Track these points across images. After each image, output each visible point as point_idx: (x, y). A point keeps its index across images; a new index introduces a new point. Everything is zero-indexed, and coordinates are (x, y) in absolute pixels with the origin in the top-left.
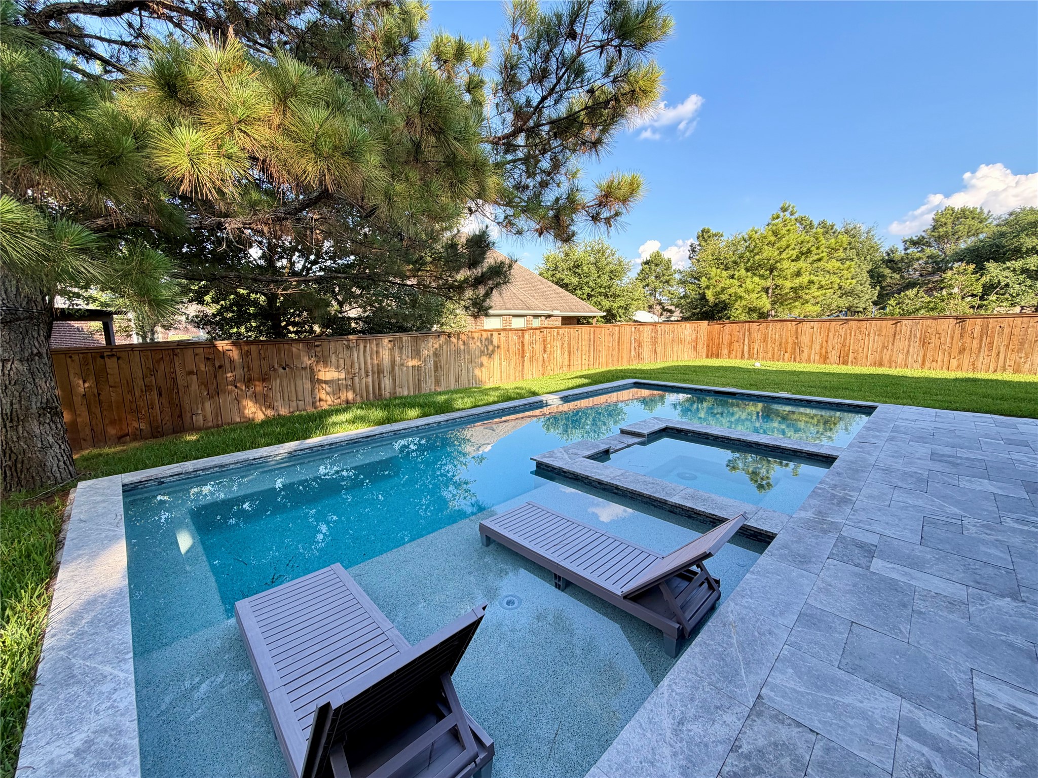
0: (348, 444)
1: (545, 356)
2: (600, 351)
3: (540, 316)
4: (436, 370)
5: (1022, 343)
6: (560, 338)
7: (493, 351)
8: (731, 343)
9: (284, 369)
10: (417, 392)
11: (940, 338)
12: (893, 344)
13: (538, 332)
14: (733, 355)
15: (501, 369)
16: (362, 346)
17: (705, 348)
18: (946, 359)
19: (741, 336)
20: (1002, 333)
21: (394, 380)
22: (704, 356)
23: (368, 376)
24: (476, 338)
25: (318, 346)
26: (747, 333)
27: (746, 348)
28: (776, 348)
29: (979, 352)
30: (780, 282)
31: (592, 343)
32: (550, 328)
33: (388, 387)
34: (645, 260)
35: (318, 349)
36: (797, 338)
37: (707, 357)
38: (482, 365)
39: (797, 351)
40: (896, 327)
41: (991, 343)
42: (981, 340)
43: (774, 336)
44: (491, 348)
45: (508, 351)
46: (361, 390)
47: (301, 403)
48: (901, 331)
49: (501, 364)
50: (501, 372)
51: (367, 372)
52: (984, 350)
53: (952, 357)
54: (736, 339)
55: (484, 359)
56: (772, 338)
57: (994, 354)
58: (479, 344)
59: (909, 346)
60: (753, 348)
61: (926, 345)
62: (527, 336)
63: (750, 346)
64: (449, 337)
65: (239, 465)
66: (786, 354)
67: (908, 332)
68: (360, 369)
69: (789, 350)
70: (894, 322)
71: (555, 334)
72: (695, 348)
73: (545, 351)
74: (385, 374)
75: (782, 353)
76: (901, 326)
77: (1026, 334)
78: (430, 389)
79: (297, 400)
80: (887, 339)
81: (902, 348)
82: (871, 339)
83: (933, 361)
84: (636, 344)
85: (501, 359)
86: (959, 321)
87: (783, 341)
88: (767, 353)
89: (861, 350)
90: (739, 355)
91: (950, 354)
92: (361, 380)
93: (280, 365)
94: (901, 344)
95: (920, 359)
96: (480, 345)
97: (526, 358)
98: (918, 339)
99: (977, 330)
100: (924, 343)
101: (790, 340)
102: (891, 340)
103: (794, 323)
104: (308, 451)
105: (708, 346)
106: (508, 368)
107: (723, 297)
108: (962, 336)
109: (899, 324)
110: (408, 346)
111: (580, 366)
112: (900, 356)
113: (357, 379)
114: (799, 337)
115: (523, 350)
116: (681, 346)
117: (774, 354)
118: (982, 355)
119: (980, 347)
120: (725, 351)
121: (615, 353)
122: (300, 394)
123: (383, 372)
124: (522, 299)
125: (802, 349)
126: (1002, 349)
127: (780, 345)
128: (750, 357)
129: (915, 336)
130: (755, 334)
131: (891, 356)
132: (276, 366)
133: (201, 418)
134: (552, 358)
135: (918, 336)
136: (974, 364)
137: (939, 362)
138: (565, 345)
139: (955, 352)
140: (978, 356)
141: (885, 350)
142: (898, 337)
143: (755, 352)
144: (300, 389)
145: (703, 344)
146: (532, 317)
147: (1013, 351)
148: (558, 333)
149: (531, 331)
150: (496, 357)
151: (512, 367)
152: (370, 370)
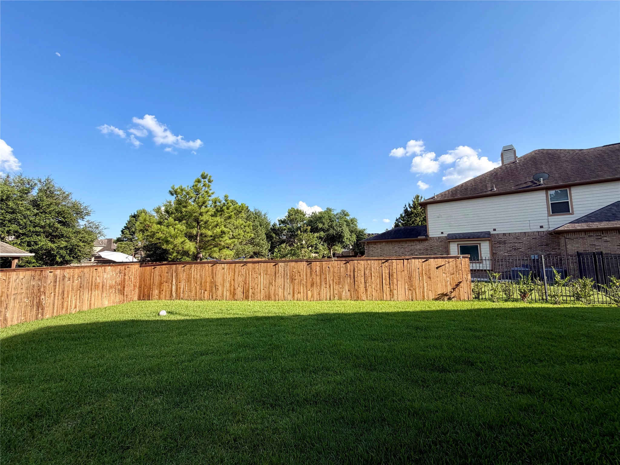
5: (339, 278)
8: (161, 284)
11: (300, 276)
12: (275, 281)
14: (163, 296)
17: (137, 290)
18: (305, 291)
19: (170, 277)
20: (330, 271)
22: (136, 298)
26: (174, 274)
27: (174, 288)
28: (198, 287)
29: (321, 285)
30: (204, 231)
36: (213, 277)
37: (139, 299)
39: (214, 289)
40: (276, 267)
41: (326, 279)
42: (321, 277)
43: (196, 276)
48: (279, 271)
52: (323, 283)
53: (308, 289)
54: (165, 280)
56: (194, 278)
57: (328, 287)
59: (284, 282)
60: (180, 288)
61: (294, 280)
63: (177, 285)
66: (206, 292)
67: (283, 272)
69: (208, 289)
70: (274, 264)
72: (122, 292)
75: (203, 291)
76: (278, 267)
77: (340, 272)
80: (271, 277)
81: (280, 284)
82: (262, 278)
83: (298, 293)
86: (308, 263)
87: (203, 281)
88: (191, 292)
89: (256, 286)
90: (168, 295)
91: (306, 287)
94: (280, 281)
95: (291, 293)
98: (289, 277)
99: (318, 269)
100: (292, 280)
101: (208, 280)
102: (273, 278)
103: (210, 265)
105: (140, 287)
108: (311, 274)
109: (277, 265)
112: (280, 290)
114: (214, 276)
117: (196, 293)
118: (322, 287)
119: (321, 281)
120: (156, 292)
125: (217, 287)
126: (331, 282)
127: (201, 284)
128: (178, 297)
129: (287, 275)
130: (181, 276)
131: (275, 290)
135: (289, 274)
136: (319, 294)
137: (301, 293)
139: (309, 287)
140: (321, 288)
141: (271, 286)
142: (277, 276)
143: (182, 292)
145: (134, 286)
147: (336, 284)
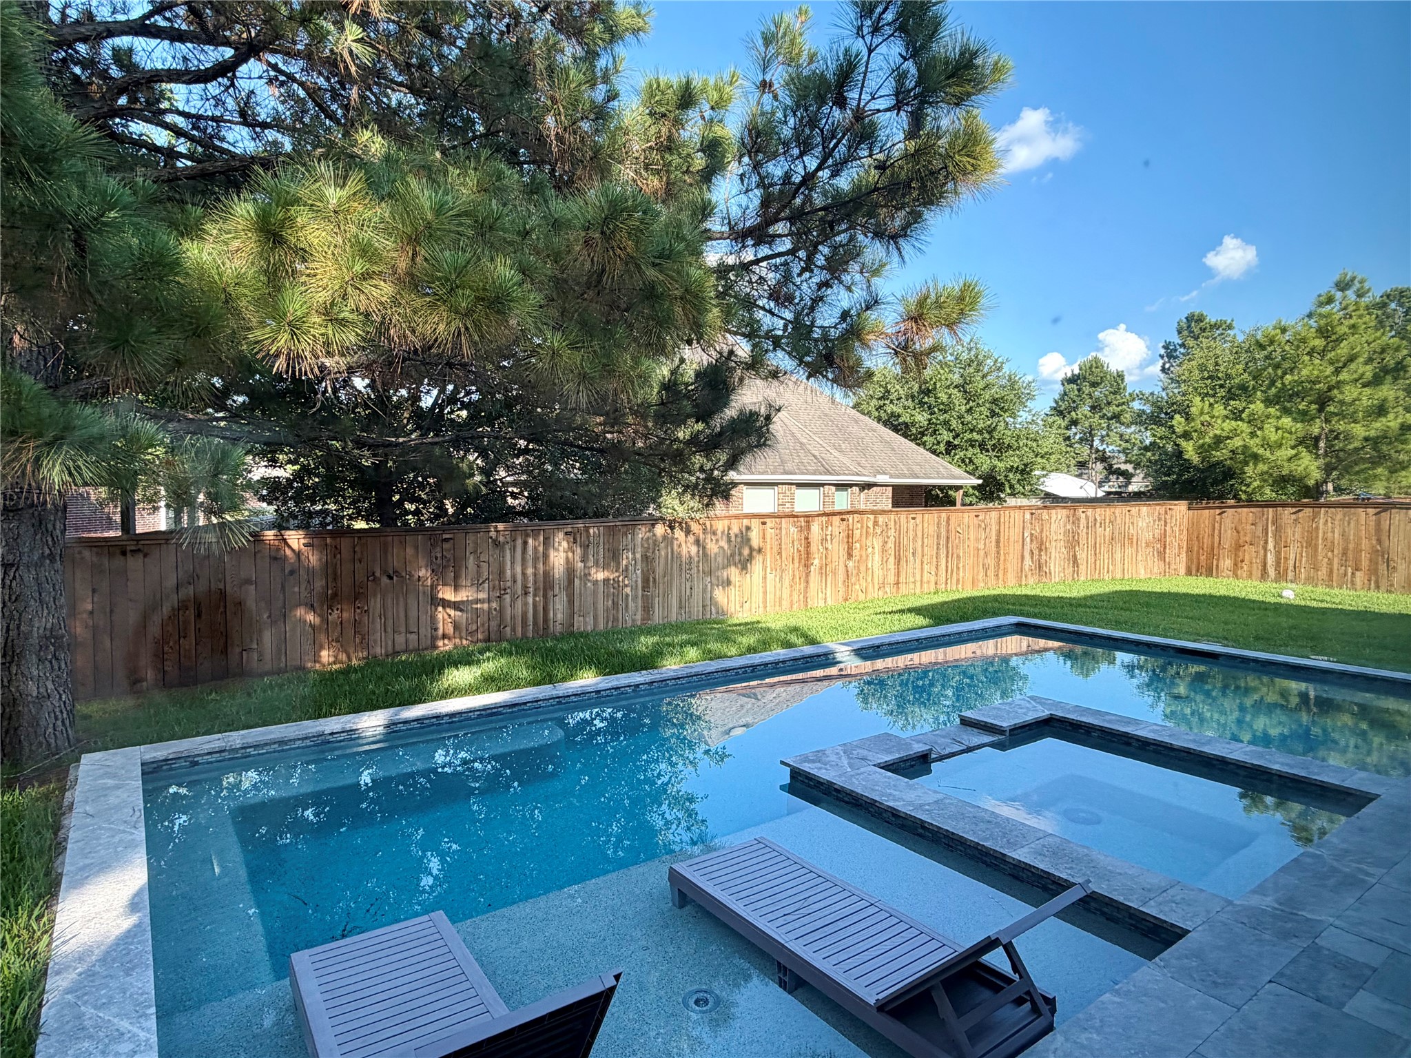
0: (480, 716)
1: (851, 564)
2: (958, 556)
3: (851, 486)
4: (646, 586)
6: (879, 531)
7: (750, 558)
8: (1238, 547)
9: (391, 578)
10: (610, 624)
13: (836, 519)
14: (1242, 573)
15: (765, 587)
16: (519, 542)
17: (1184, 555)
19: (1259, 533)
21: (571, 602)
22: (1183, 571)
23: (526, 594)
24: (719, 532)
25: (447, 540)
26: (1271, 528)
27: (1271, 558)
28: (1336, 561)
30: (1341, 426)
31: (943, 541)
32: (861, 513)
33: (559, 616)
34: (1069, 375)
35: (446, 546)
36: (1379, 541)
37: (1189, 572)
38: (729, 583)
39: (1382, 568)
43: (1330, 535)
44: (746, 552)
45: (780, 553)
46: (513, 617)
47: (413, 637)
49: (765, 578)
50: (765, 593)
51: (525, 587)
54: (1248, 539)
55: (733, 573)
56: (1325, 539)
58: (723, 543)
60: (1286, 559)
62: (815, 527)
63: (1278, 553)
64: (672, 528)
65: (308, 743)
66: (1358, 574)
68: (515, 582)
69: (1365, 564)
71: (870, 524)
72: (1162, 555)
73: (850, 556)
74: (557, 590)
75: (1350, 570)
78: (633, 620)
79: (408, 632)
84: (1034, 545)
85: (765, 569)
87: (1351, 546)
88: (1316, 569)
90: (1257, 572)
92: (514, 600)
93: (384, 572)
96: (726, 547)
97: (812, 568)
101: (1365, 544)
103: (1371, 511)
104: (415, 725)
105: (1189, 551)
106: (778, 585)
107: (1218, 455)
110: (598, 543)
111: (918, 584)
113: (507, 598)
114: (1384, 538)
115: (808, 553)
116: (1129, 551)
117: (1331, 571)
120: (1227, 563)
121: (991, 561)
122: (412, 621)
123: (552, 588)
124: (817, 454)
125: (1392, 564)
127: (1345, 553)
128: (1281, 576)
130: (1289, 531)
132: (378, 574)
133: (255, 656)
134: (863, 568)
138: (891, 545)
143: (1291, 567)
144: (413, 613)
145: (1180, 547)
146: (833, 488)
148: (876, 523)
149: (824, 519)
150: (756, 566)
151: (786, 583)
152: (530, 585)
